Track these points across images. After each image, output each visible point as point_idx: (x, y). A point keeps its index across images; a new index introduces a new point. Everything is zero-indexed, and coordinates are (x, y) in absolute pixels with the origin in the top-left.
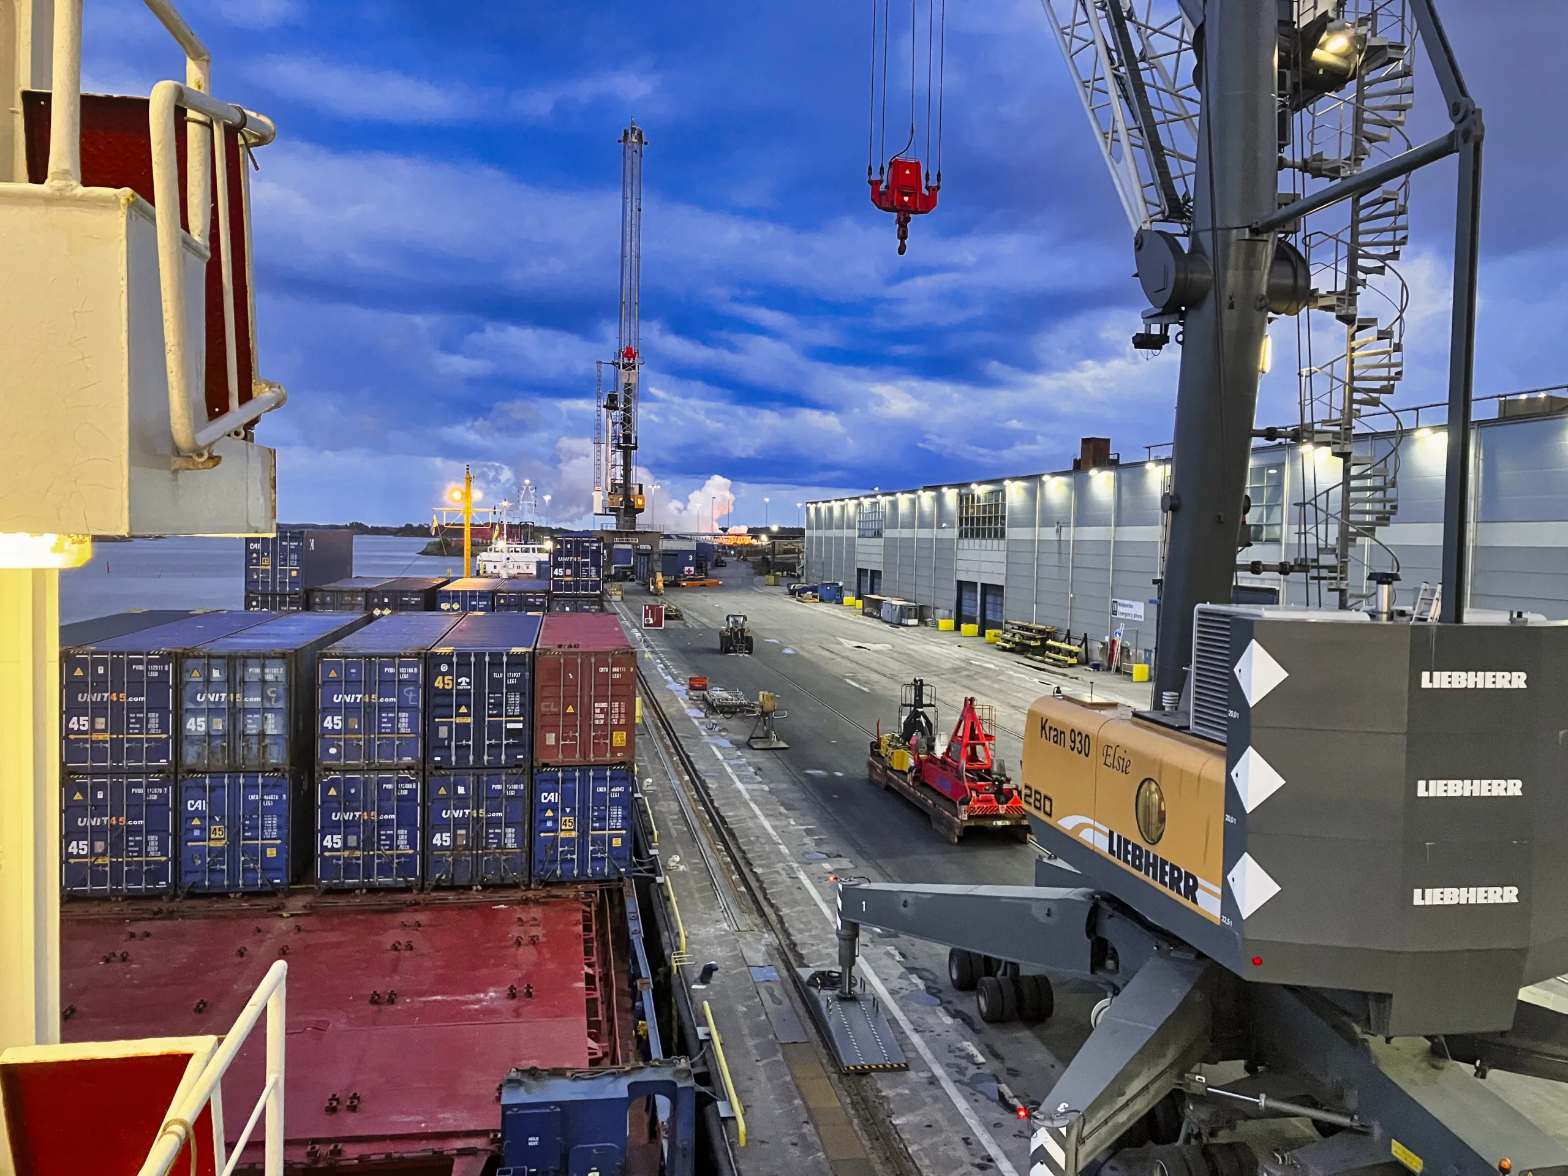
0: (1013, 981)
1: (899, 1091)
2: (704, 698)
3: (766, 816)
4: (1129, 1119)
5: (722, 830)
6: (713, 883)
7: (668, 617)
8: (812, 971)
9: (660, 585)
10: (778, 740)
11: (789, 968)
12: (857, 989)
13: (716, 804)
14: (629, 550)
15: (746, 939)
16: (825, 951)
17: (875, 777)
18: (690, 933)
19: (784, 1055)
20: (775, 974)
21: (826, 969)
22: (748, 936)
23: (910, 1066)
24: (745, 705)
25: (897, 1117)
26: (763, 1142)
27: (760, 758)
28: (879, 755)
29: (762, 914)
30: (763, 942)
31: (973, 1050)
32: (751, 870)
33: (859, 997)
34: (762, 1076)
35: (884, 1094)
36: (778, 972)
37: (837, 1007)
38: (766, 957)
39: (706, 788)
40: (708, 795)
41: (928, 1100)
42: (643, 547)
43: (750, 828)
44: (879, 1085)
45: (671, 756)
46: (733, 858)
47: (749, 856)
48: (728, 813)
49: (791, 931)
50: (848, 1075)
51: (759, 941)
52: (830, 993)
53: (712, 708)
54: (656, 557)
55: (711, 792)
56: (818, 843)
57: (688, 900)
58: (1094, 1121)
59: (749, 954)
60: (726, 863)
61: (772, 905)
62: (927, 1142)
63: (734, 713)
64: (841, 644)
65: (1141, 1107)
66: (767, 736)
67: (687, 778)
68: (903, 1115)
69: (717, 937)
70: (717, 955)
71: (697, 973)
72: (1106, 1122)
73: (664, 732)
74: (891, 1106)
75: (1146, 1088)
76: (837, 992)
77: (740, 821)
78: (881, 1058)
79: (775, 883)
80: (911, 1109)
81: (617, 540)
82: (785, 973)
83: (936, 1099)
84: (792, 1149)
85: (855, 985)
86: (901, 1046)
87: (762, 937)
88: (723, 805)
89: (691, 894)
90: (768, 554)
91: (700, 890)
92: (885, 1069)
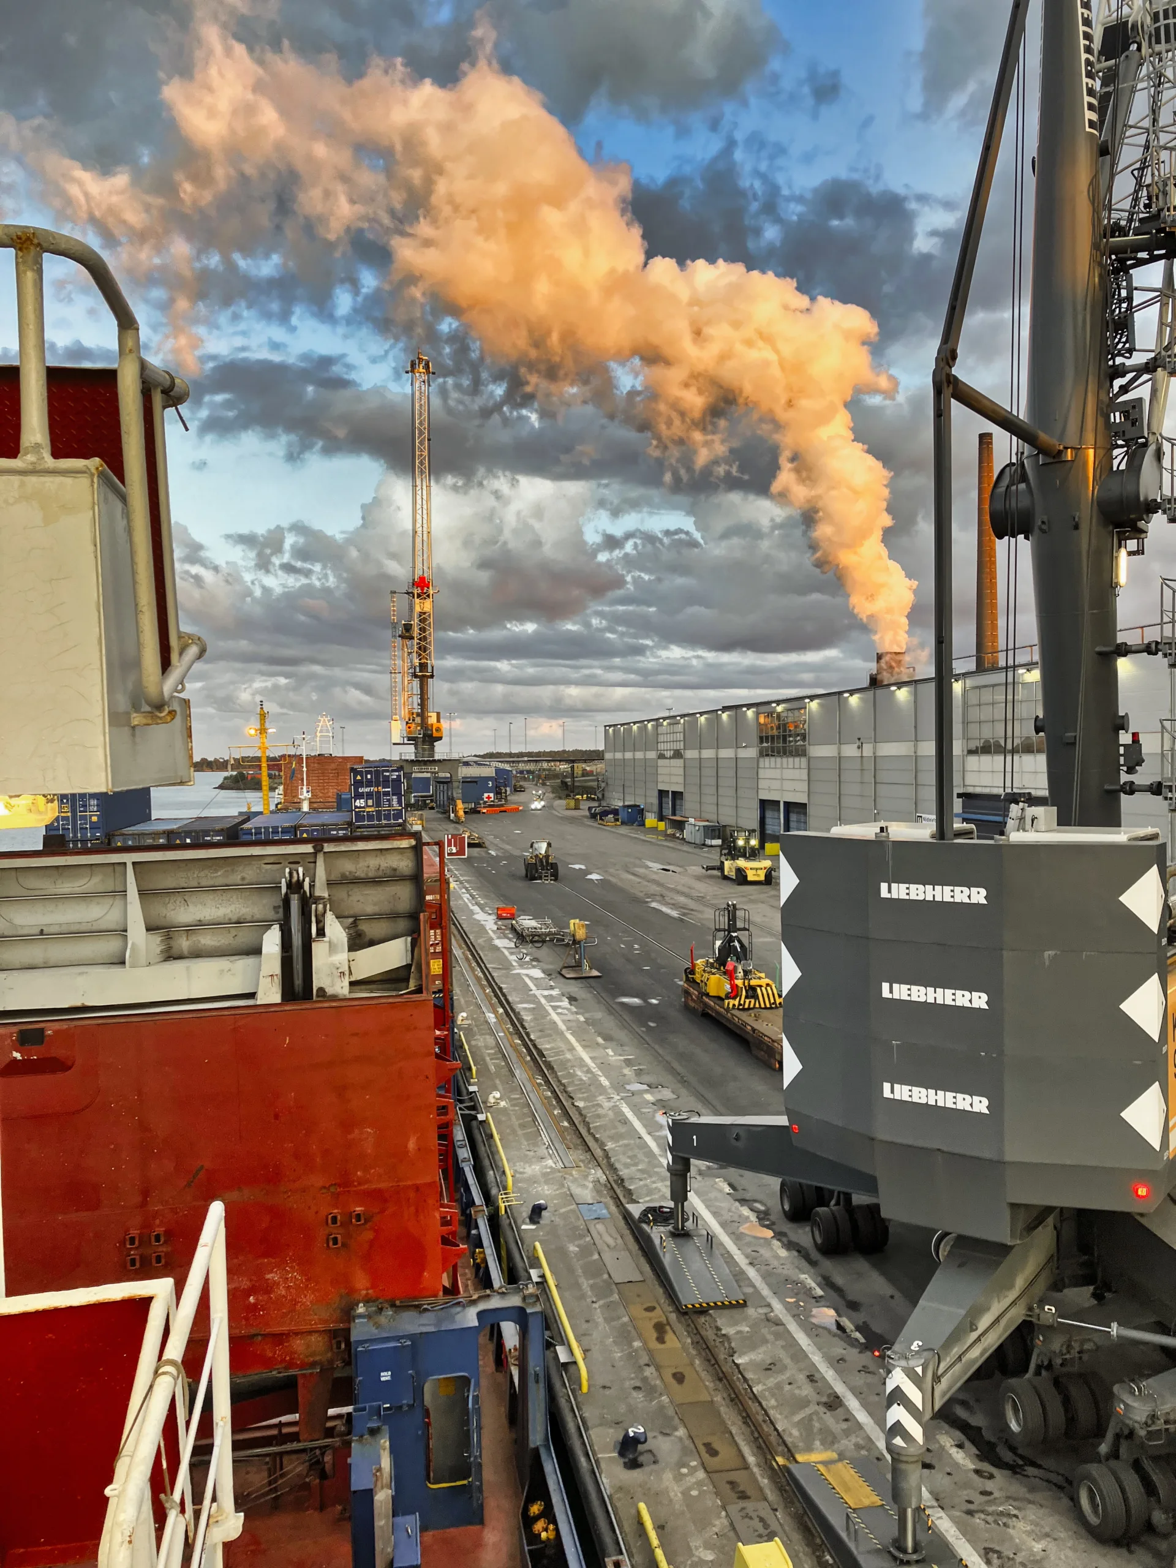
0: (847, 1210)
1: (739, 1328)
2: (513, 929)
3: (584, 1047)
4: (982, 1354)
5: (539, 1063)
6: (534, 1119)
7: (470, 845)
8: (642, 1207)
9: (461, 813)
10: (591, 968)
11: (619, 1204)
12: (689, 1225)
13: (532, 1037)
14: (428, 779)
15: (571, 1175)
16: (654, 1186)
17: (692, 1004)
18: (516, 1171)
19: (619, 1293)
20: (605, 1211)
21: (657, 1205)
22: (574, 1172)
23: (748, 1303)
24: (555, 934)
25: (740, 1356)
26: (604, 1387)
27: (575, 988)
28: (694, 981)
29: (588, 1149)
30: (591, 1178)
31: (811, 1283)
32: (573, 1104)
33: (691, 1233)
34: (599, 1317)
35: (723, 1332)
36: (607, 1208)
37: (670, 1244)
38: (595, 1194)
39: (521, 1021)
40: (524, 1028)
41: (770, 1337)
42: (442, 775)
43: (569, 1060)
44: (719, 1323)
45: (483, 988)
46: (554, 1092)
47: (569, 1089)
48: (545, 1045)
49: (617, 1165)
50: (685, 1313)
51: (586, 1177)
52: (662, 1229)
53: (522, 937)
54: (455, 784)
55: (526, 1025)
56: (639, 1073)
57: (511, 1137)
58: (948, 1359)
59: (576, 1190)
60: (547, 1098)
61: (596, 1140)
62: (771, 1382)
63: (544, 942)
64: (647, 867)
65: (993, 1340)
66: (578, 965)
67: (501, 1010)
68: (744, 1353)
69: (545, 1175)
70: (544, 1193)
71: (526, 1212)
72: (960, 1358)
73: (474, 964)
74: (733, 1345)
75: (997, 1320)
76: (670, 1228)
77: (557, 1054)
78: (719, 1295)
79: (599, 1116)
80: (753, 1347)
81: (415, 768)
82: (613, 1208)
83: (778, 1336)
84: (635, 1394)
85: (687, 1220)
86: (737, 1281)
87: (589, 1174)
88: (539, 1038)
89: (514, 1132)
90: (566, 777)
91: (523, 1126)
92: (724, 1307)
